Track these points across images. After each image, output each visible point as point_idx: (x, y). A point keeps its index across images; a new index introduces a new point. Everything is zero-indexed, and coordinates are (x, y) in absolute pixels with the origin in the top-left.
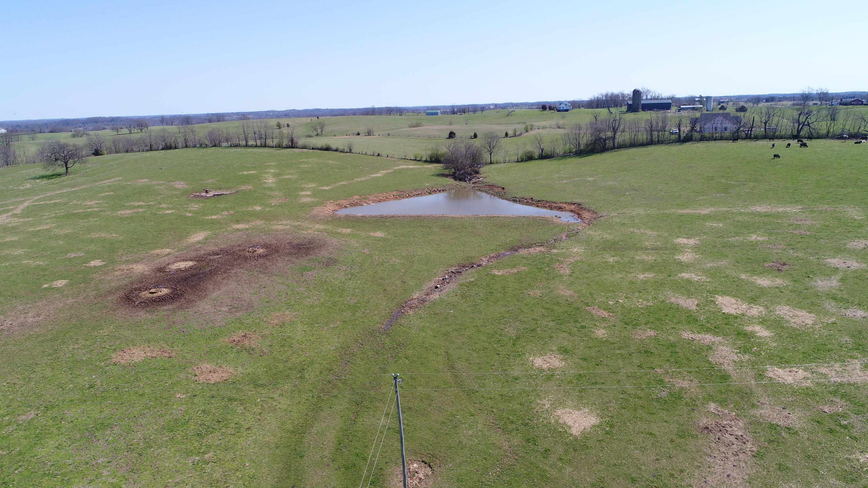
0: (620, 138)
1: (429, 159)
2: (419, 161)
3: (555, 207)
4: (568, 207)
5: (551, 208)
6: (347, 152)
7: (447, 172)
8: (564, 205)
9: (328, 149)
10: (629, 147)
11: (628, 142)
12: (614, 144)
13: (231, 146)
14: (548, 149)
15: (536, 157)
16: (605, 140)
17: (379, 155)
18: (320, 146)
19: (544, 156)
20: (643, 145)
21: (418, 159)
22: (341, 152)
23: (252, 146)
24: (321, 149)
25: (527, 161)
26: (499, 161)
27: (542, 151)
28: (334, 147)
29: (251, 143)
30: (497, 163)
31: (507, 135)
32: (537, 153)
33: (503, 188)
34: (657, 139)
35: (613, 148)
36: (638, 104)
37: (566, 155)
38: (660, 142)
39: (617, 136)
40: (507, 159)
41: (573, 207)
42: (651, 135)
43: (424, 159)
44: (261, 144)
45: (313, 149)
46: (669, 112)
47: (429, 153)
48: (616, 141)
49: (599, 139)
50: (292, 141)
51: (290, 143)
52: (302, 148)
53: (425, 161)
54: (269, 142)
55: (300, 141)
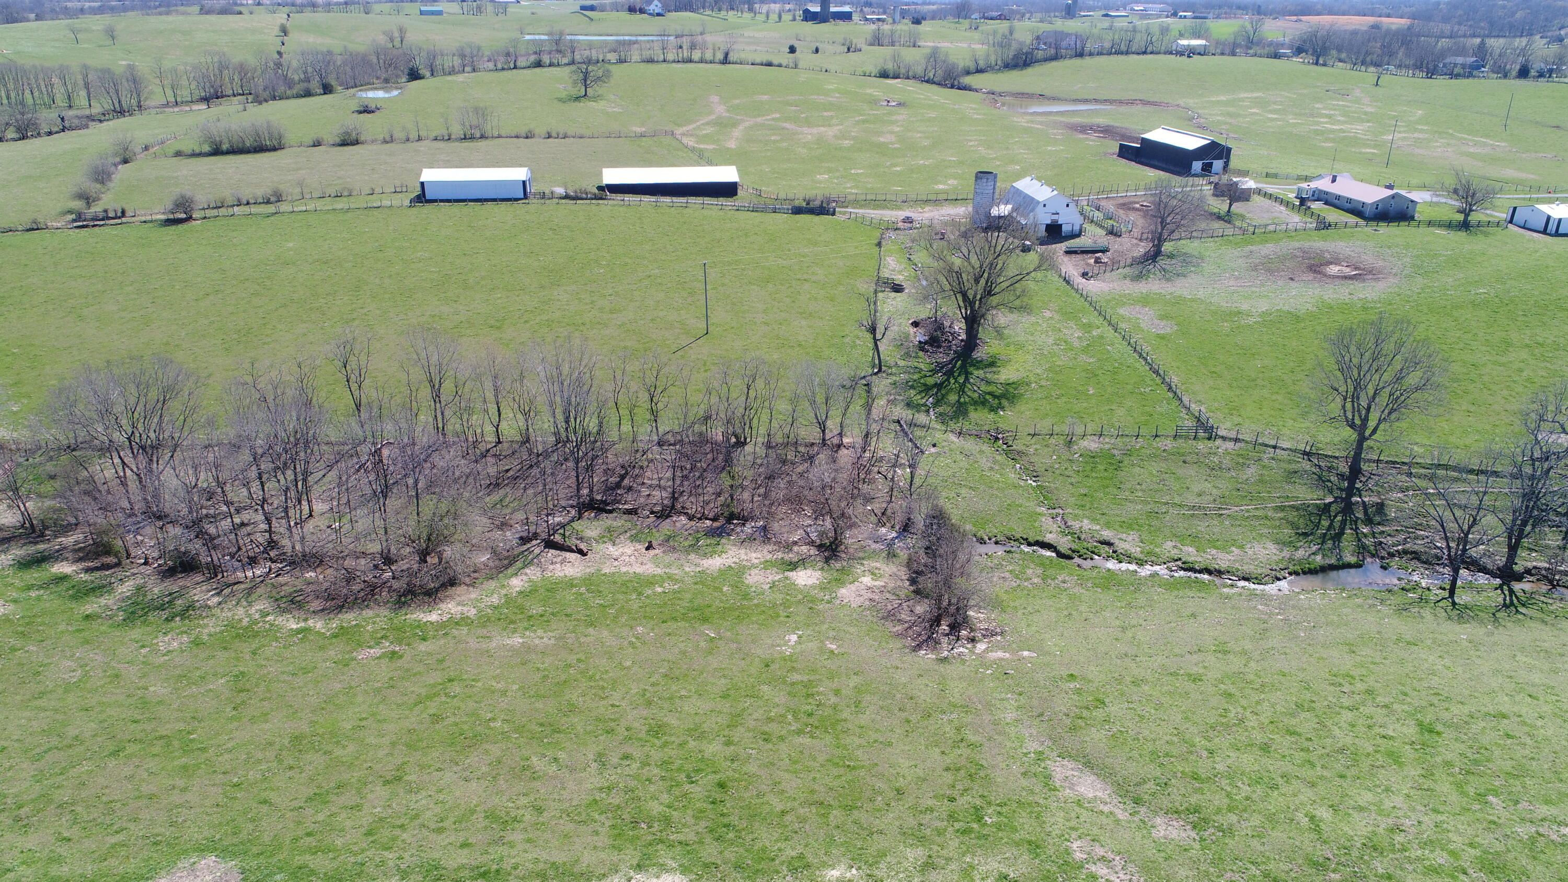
20: (1051, 59)
50: (727, 55)
51: (721, 56)
52: (739, 63)
53: (876, 76)
54: (696, 56)
55: (734, 55)
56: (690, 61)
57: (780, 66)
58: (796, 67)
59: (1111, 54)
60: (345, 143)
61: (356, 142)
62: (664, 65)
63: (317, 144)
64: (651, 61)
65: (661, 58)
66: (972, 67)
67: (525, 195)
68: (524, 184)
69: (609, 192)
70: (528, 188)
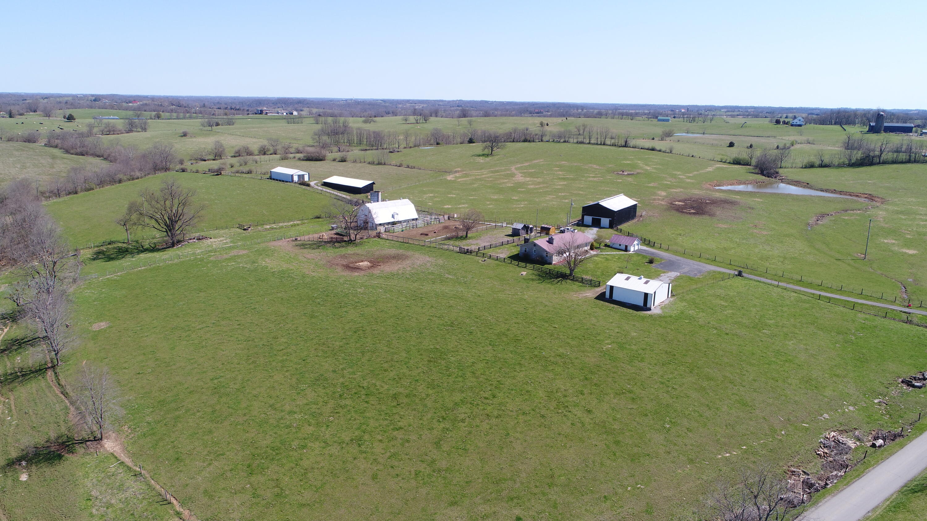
0: (884, 157)
1: (732, 162)
2: (724, 162)
3: (854, 195)
4: (862, 196)
5: (851, 195)
6: (668, 153)
7: (753, 171)
8: (859, 195)
9: (653, 149)
10: (891, 164)
11: (890, 160)
12: (879, 161)
13: (577, 143)
14: (827, 160)
15: (817, 166)
16: (873, 157)
17: (693, 156)
18: (647, 147)
19: (822, 166)
20: (902, 162)
21: (724, 161)
22: (664, 152)
23: (594, 144)
24: (648, 149)
25: (809, 168)
26: (787, 166)
27: (822, 161)
28: (658, 148)
29: (592, 142)
30: (785, 168)
31: (778, 147)
32: (818, 163)
33: (808, 184)
34: (913, 159)
35: (879, 163)
36: (881, 127)
37: (840, 166)
38: (916, 161)
39: (883, 155)
40: (794, 165)
41: (866, 196)
42: (910, 156)
43: (728, 161)
44: (601, 143)
45: (641, 149)
46: (911, 136)
48: (882, 158)
49: (868, 156)
50: (626, 142)
51: (623, 144)
52: (633, 147)
53: (729, 163)
54: (608, 142)
55: (632, 143)
56: (604, 144)
57: (660, 151)
62: (589, 146)
65: (588, 141)
67: (292, 181)
68: (292, 176)
69: (322, 185)
70: (296, 179)
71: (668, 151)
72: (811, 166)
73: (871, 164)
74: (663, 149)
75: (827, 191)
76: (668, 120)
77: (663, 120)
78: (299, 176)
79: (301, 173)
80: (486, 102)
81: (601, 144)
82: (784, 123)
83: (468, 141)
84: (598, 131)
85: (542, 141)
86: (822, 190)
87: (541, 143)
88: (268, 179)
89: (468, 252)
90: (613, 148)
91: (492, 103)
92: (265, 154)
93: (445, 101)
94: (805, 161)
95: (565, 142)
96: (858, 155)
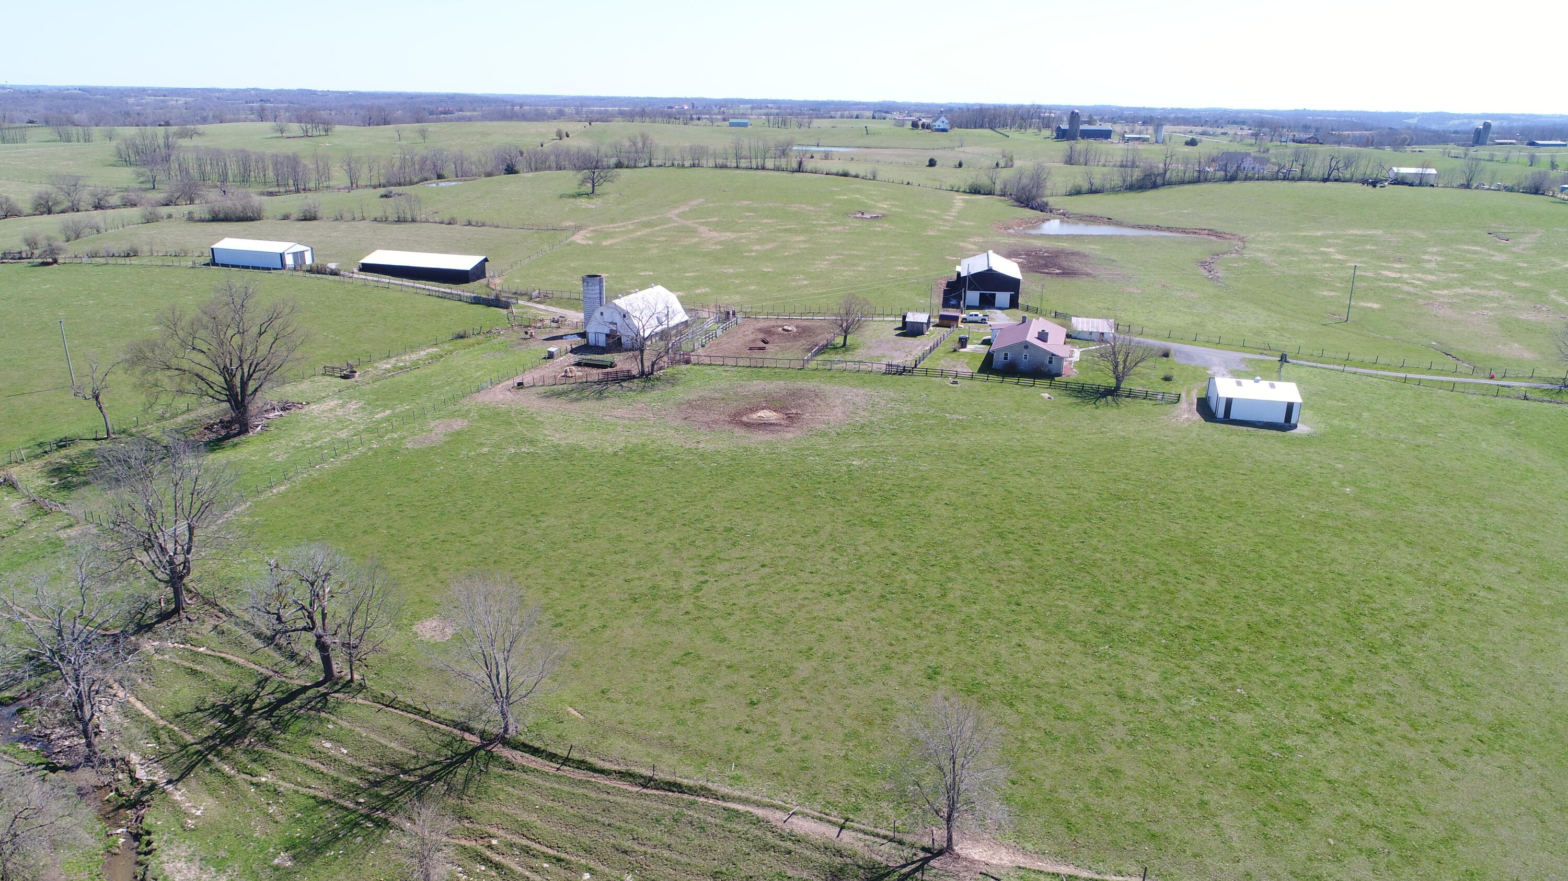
1: (968, 191)
2: (957, 191)
3: (1189, 232)
4: (1201, 232)
6: (870, 179)
7: (1011, 203)
8: (1196, 231)
9: (845, 175)
10: (1179, 184)
12: (1164, 181)
14: (1097, 183)
15: (1085, 192)
16: (1156, 177)
17: (909, 184)
19: (1091, 191)
20: (1190, 182)
21: (955, 189)
22: (863, 178)
23: (743, 168)
24: (837, 174)
25: (1076, 195)
27: (1092, 185)
28: (853, 173)
30: (1049, 196)
31: (998, 165)
32: (1086, 188)
33: (1109, 219)
34: (1203, 177)
35: (1163, 185)
36: (1076, 130)
37: (1114, 190)
39: (1168, 173)
40: (1055, 192)
41: (1206, 232)
43: (961, 189)
44: (758, 166)
45: (827, 174)
47: (970, 182)
48: (1167, 177)
49: (1150, 176)
50: (800, 163)
51: (795, 165)
52: (812, 172)
53: (964, 192)
54: (769, 163)
55: (809, 165)
56: (763, 168)
57: (857, 176)
58: (874, 178)
59: (1277, 179)
60: (306, 218)
61: (315, 218)
62: (738, 172)
63: (286, 217)
64: (724, 167)
65: (735, 165)
66: (1085, 186)
67: (283, 266)
68: (282, 256)
69: (361, 270)
70: (289, 261)
71: (869, 176)
72: (1078, 192)
73: (1155, 186)
74: (862, 174)
75: (1147, 227)
76: (745, 125)
77: (738, 125)
78: (295, 254)
79: (299, 248)
80: (314, 93)
81: (757, 169)
82: (923, 126)
83: (506, 170)
84: (752, 145)
85: (650, 165)
86: (1140, 227)
87: (649, 169)
88: (208, 265)
89: (904, 370)
90: (777, 174)
91: (326, 94)
92: (50, 212)
93: (224, 90)
94: (1070, 186)
95: (694, 166)
96: (1137, 174)
